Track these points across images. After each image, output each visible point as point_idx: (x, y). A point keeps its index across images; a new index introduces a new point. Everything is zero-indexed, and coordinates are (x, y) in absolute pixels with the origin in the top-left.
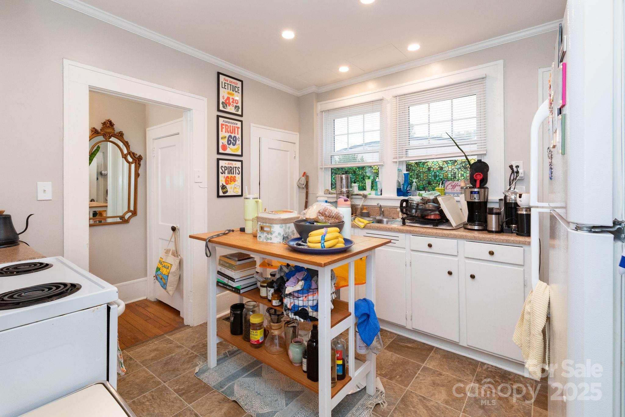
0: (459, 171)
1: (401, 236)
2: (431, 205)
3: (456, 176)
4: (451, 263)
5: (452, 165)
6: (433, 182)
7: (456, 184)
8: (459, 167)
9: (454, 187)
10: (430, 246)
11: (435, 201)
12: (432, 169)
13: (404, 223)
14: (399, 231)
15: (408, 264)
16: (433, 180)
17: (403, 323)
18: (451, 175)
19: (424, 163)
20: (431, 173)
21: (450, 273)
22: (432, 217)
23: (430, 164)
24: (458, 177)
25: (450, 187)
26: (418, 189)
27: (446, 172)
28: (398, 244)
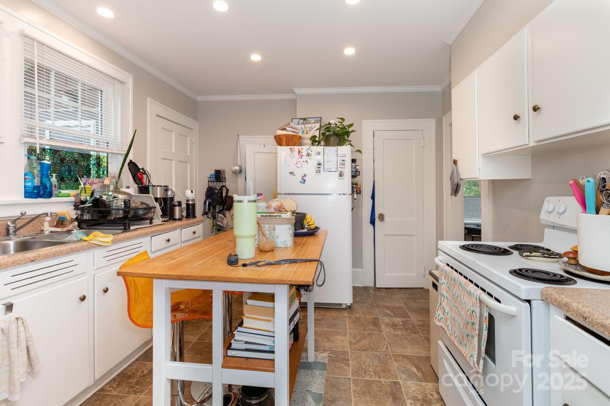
0: (94, 168)
3: (91, 173)
5: (88, 159)
6: (67, 177)
7: (92, 182)
8: (94, 163)
12: (66, 161)
16: (67, 176)
18: (87, 170)
20: (64, 167)
23: (63, 155)
24: (93, 174)
27: (82, 167)
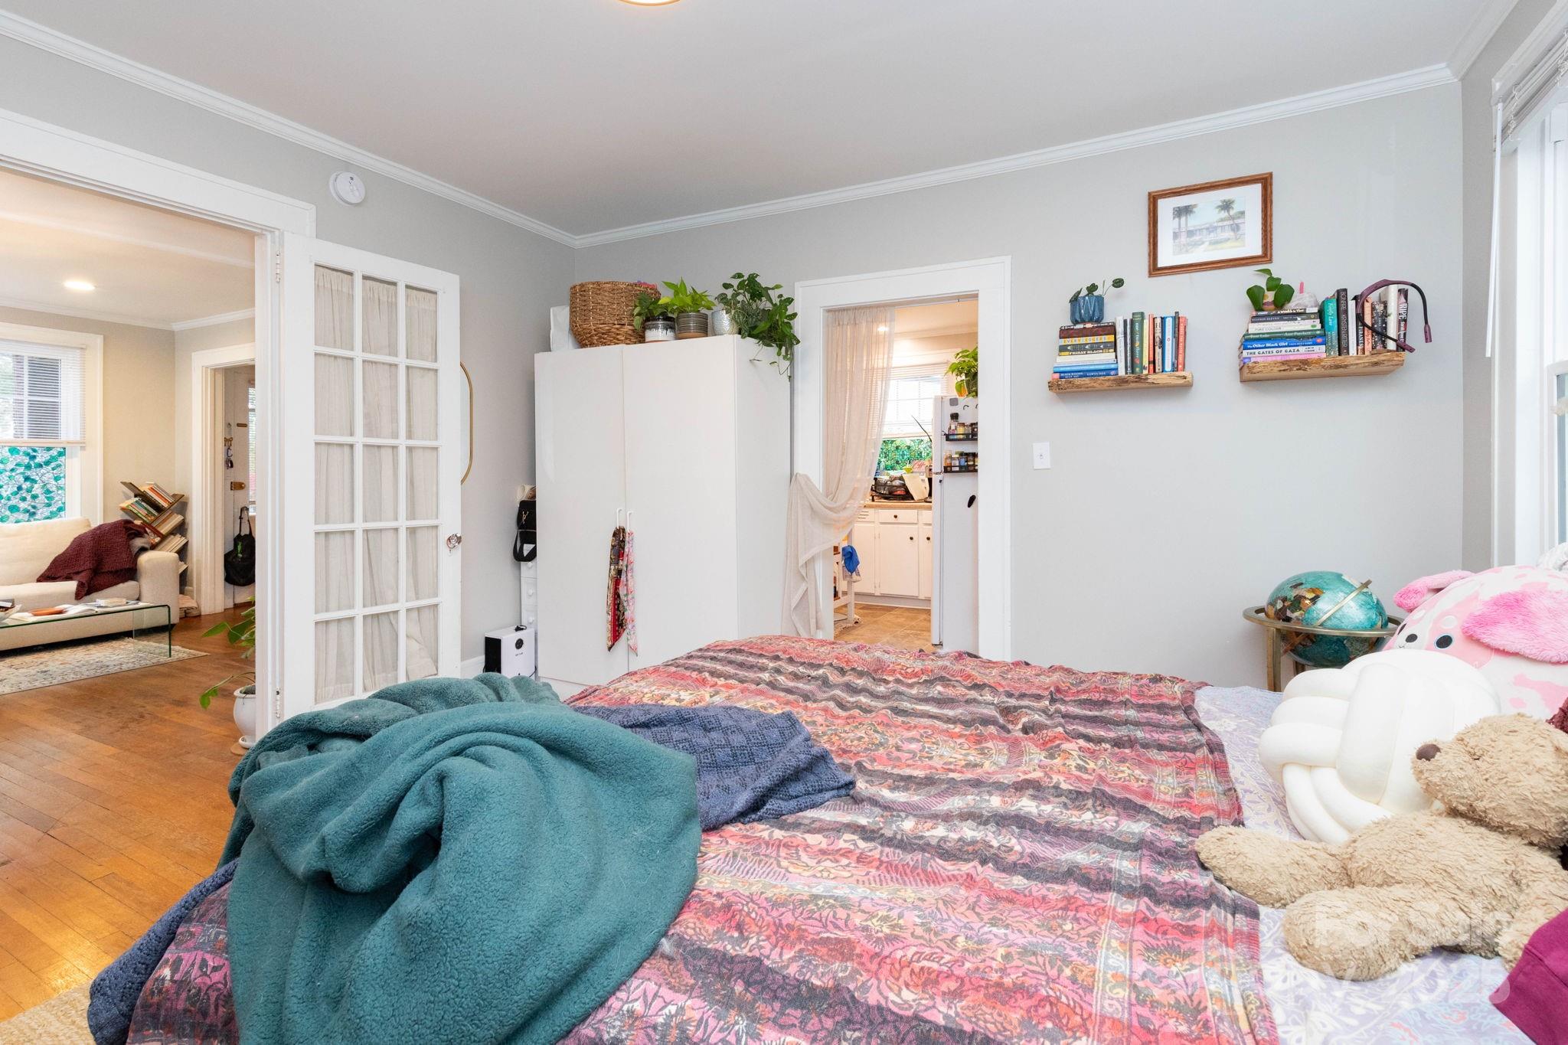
0: (925, 450)
1: (871, 511)
2: (897, 483)
4: (911, 530)
5: (919, 444)
6: (901, 460)
7: (922, 463)
8: (926, 446)
9: (920, 466)
10: (896, 517)
11: (901, 478)
12: (900, 448)
13: (873, 500)
14: (870, 507)
15: (877, 536)
17: (872, 591)
18: (918, 453)
19: (893, 442)
20: (899, 452)
21: (911, 538)
22: (899, 493)
23: (898, 443)
25: (916, 466)
26: (886, 468)
27: (913, 451)
28: (868, 519)
